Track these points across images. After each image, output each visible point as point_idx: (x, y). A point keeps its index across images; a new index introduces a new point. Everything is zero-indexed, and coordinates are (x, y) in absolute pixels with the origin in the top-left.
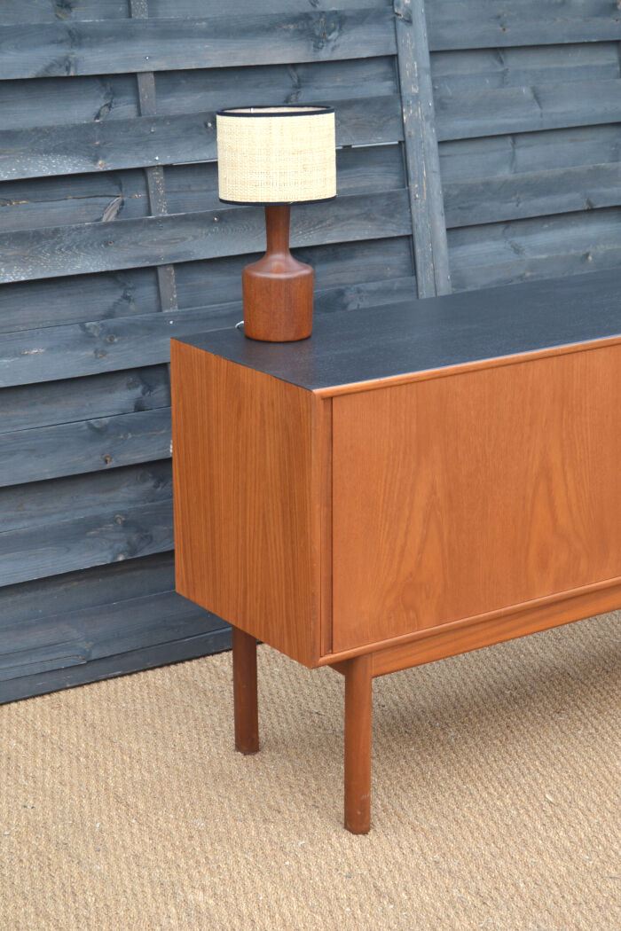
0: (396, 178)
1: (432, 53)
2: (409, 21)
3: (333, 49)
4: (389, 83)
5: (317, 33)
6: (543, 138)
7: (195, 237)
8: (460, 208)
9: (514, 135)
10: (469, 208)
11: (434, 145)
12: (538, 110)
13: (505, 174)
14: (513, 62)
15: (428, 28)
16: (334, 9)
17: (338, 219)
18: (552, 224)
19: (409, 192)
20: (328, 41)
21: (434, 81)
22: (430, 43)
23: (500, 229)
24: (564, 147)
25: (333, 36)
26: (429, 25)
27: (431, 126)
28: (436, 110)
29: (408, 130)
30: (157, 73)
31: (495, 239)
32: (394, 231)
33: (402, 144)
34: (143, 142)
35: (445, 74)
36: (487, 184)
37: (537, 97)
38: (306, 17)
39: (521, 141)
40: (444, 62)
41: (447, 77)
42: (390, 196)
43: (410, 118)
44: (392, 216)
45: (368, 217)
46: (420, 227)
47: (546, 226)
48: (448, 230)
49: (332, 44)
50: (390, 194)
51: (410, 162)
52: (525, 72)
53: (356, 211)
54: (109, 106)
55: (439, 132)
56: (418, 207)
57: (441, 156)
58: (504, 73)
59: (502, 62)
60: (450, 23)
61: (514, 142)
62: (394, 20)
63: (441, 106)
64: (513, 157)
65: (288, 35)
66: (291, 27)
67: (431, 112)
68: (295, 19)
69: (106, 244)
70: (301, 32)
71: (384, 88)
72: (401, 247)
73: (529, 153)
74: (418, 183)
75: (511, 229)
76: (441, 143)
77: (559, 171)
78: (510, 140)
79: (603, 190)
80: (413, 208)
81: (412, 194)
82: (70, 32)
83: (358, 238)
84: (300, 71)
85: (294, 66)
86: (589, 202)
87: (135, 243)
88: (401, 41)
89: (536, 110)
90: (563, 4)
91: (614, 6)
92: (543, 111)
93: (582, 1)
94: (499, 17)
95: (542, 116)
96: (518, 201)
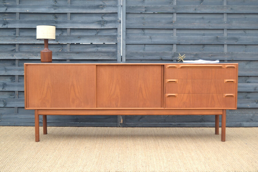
0: (115, 49)
1: (126, 28)
2: (120, 22)
3: (105, 27)
5: (102, 24)
6: (152, 46)
7: (74, 56)
8: (130, 56)
10: (132, 56)
13: (142, 51)
14: (146, 31)
16: (106, 20)
17: (102, 55)
20: (104, 25)
21: (126, 34)
24: (158, 48)
25: (105, 24)
26: (127, 24)
27: (124, 41)
29: (118, 41)
30: (71, 29)
32: (113, 58)
33: (117, 44)
34: (66, 40)
36: (137, 53)
37: (151, 38)
38: (100, 21)
39: (146, 46)
40: (129, 30)
41: (131, 33)
43: (118, 39)
44: (113, 56)
45: (108, 56)
46: (119, 58)
48: (126, 60)
49: (105, 26)
50: (113, 52)
51: (118, 47)
52: (149, 33)
53: (106, 54)
54: (62, 34)
55: (126, 42)
57: (126, 47)
58: (144, 33)
59: (144, 31)
60: (131, 24)
62: (117, 22)
63: (127, 38)
64: (144, 49)
65: (96, 24)
66: (97, 23)
67: (124, 39)
68: (98, 21)
69: (58, 55)
70: (99, 23)
71: (115, 34)
73: (148, 49)
74: (119, 51)
76: (126, 44)
77: (155, 52)
78: (144, 45)
79: (165, 56)
80: (118, 55)
82: (55, 21)
83: (106, 59)
84: (99, 30)
85: (97, 29)
86: (161, 58)
87: (63, 55)
88: (118, 26)
89: (150, 40)
90: (159, 21)
91: (172, 22)
92: (152, 40)
93: (164, 21)
94: (143, 23)
95: (151, 41)
96: (144, 56)
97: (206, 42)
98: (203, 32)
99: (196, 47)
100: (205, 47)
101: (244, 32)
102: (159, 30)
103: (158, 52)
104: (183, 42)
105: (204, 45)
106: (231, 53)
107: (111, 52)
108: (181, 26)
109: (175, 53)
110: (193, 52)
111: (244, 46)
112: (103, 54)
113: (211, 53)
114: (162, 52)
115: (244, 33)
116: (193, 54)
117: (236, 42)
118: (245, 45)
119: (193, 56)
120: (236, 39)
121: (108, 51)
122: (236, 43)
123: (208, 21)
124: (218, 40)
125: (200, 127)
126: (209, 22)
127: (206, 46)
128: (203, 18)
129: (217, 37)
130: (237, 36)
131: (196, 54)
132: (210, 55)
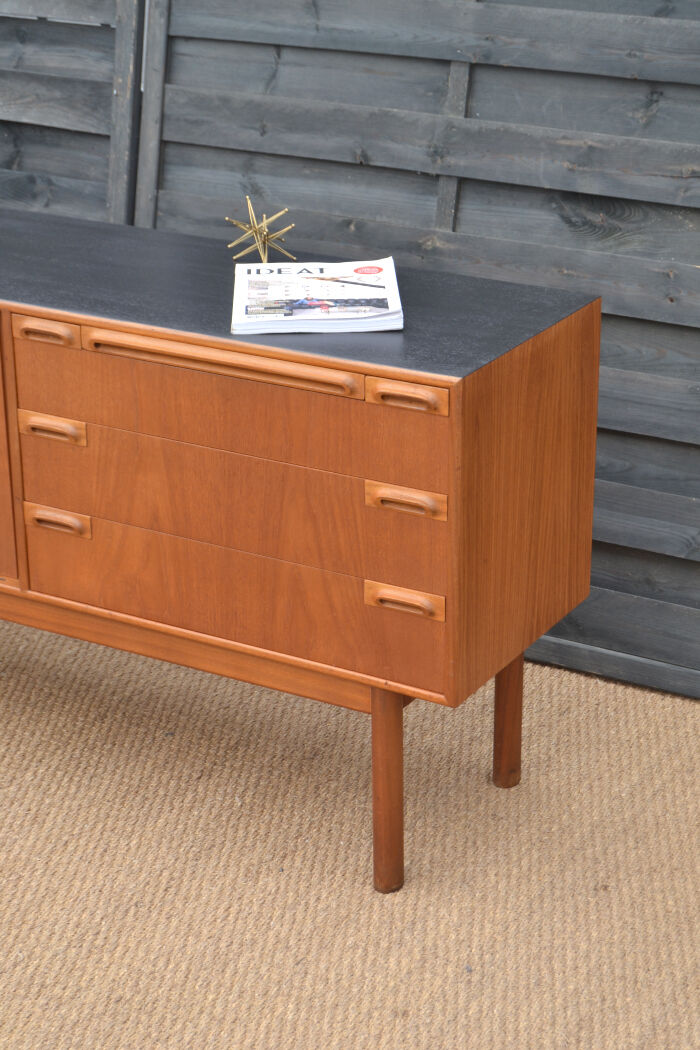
9: (280, 47)
11: (163, 38)
12: (313, 20)
17: (37, 98)
18: (317, 170)
19: (112, 86)
24: (352, 76)
29: (119, 13)
31: (230, 169)
32: (93, 126)
36: (225, 101)
37: (314, 4)
39: (287, 55)
42: (94, 85)
44: (95, 109)
45: (69, 103)
46: (118, 129)
47: (307, 172)
48: (161, 142)
51: (117, 51)
53: (57, 94)
55: (172, 24)
56: (119, 105)
64: (274, 75)
73: (294, 73)
76: (169, 38)
77: (331, 105)
78: (270, 51)
79: (391, 145)
80: (114, 105)
83: (55, 124)
86: (364, 155)
89: (309, 20)
92: (323, 23)
95: (317, 29)
96: (263, 133)
97: (665, 64)
99: (602, 93)
100: (662, 104)
103: (346, 106)
104: (515, 51)
105: (656, 87)
107: (84, 83)
110: (570, 132)
112: (42, 91)
114: (372, 115)
116: (569, 148)
119: (566, 165)
121: (68, 75)
125: (543, 664)
127: (670, 92)
131: (591, 148)
132: (687, 168)
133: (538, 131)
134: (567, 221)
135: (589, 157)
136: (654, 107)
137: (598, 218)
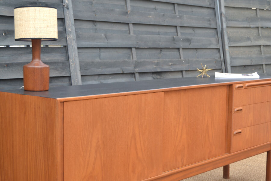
0: (65, 57)
1: (75, 20)
2: (68, 8)
4: (62, 27)
6: (108, 50)
8: (85, 69)
9: (100, 48)
10: (87, 69)
11: (77, 48)
12: (107, 41)
13: (97, 60)
14: (99, 26)
15: (73, 12)
18: (112, 77)
19: (69, 62)
21: (76, 29)
22: (74, 16)
23: (97, 77)
24: (114, 53)
26: (73, 11)
27: (75, 42)
28: (76, 37)
29: (68, 42)
31: (95, 80)
32: (64, 74)
33: (66, 47)
35: (79, 27)
36: (93, 62)
37: (106, 37)
39: (102, 50)
40: (78, 23)
41: (79, 28)
42: (63, 63)
43: (68, 38)
44: (64, 70)
45: (56, 69)
46: (73, 74)
48: (81, 76)
50: (63, 62)
51: (69, 52)
53: (52, 67)
55: (78, 45)
56: (72, 67)
57: (78, 52)
58: (96, 29)
59: (95, 26)
60: (80, 11)
61: (100, 51)
62: (63, 7)
63: (78, 37)
64: (100, 55)
67: (75, 38)
71: (60, 29)
72: (67, 80)
73: (105, 54)
74: (72, 59)
75: (101, 77)
78: (98, 49)
79: (127, 68)
80: (71, 67)
81: (70, 63)
83: (53, 76)
86: (123, 71)
88: (65, 14)
90: (113, 10)
91: (127, 13)
93: (118, 10)
94: (94, 11)
95: (108, 43)
96: (102, 69)
97: (162, 44)
98: (157, 30)
99: (154, 52)
100: (163, 52)
101: (193, 30)
102: (112, 25)
104: (142, 44)
105: (161, 49)
106: (187, 59)
107: (60, 62)
108: (136, 19)
109: (136, 62)
110: (154, 60)
111: (195, 50)
113: (171, 61)
114: (122, 61)
115: (193, 32)
116: (154, 63)
117: (190, 44)
118: (196, 48)
119: (155, 66)
120: (189, 40)
122: (190, 47)
123: (163, 13)
124: (175, 42)
126: (164, 15)
127: (163, 50)
128: (155, 9)
129: (174, 38)
130: (189, 37)
132: (170, 64)
133: (149, 60)
134: (154, 78)
135: (157, 64)
136: (161, 53)
137: (158, 77)
